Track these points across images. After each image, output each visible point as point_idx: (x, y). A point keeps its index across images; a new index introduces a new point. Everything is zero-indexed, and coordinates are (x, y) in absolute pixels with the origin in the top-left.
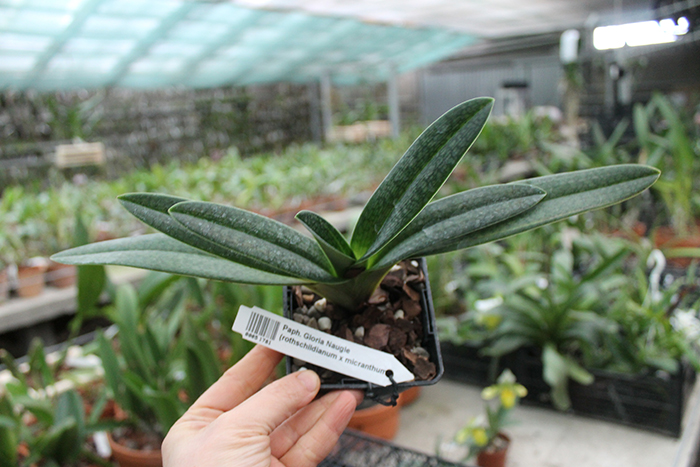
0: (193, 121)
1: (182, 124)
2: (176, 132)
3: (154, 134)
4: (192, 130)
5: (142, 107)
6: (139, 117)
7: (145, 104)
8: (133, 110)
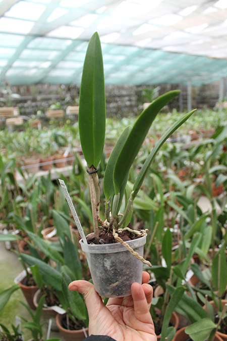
0: (134, 98)
1: (130, 100)
2: (128, 103)
3: (120, 103)
4: (134, 103)
5: (116, 92)
6: (115, 96)
7: (117, 91)
8: (112, 93)
